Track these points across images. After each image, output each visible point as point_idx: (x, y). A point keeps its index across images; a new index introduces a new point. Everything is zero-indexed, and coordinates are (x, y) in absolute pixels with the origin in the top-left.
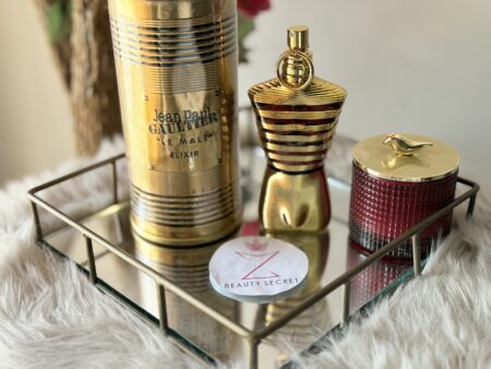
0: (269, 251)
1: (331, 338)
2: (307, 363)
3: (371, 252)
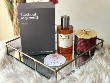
0: (58, 57)
1: (72, 73)
2: (67, 77)
3: (79, 55)
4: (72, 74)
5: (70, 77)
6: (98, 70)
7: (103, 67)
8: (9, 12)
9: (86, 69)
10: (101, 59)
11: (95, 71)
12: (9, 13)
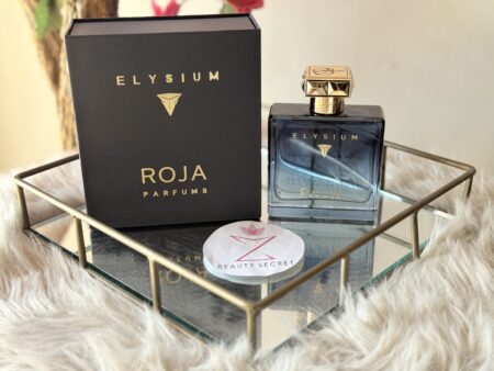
4: (329, 322)
5: (319, 338)
6: (456, 303)
7: (478, 293)
8: (42, 46)
9: (396, 299)
10: (468, 252)
11: (443, 308)
12: (42, 52)
